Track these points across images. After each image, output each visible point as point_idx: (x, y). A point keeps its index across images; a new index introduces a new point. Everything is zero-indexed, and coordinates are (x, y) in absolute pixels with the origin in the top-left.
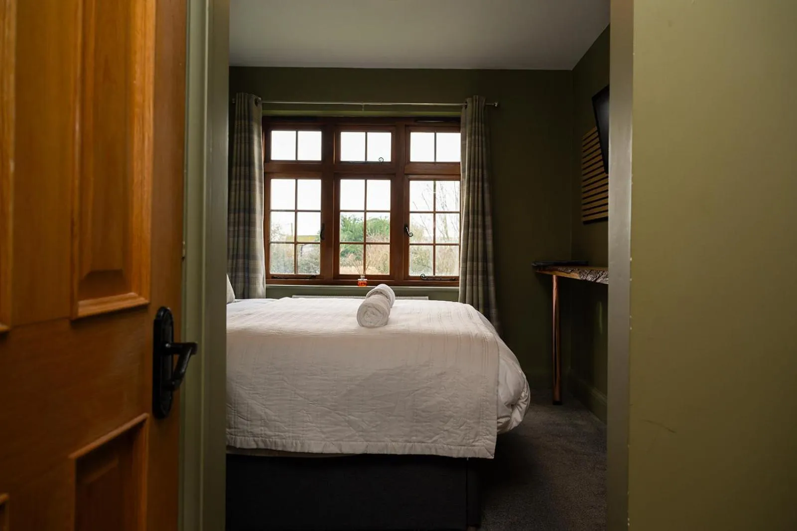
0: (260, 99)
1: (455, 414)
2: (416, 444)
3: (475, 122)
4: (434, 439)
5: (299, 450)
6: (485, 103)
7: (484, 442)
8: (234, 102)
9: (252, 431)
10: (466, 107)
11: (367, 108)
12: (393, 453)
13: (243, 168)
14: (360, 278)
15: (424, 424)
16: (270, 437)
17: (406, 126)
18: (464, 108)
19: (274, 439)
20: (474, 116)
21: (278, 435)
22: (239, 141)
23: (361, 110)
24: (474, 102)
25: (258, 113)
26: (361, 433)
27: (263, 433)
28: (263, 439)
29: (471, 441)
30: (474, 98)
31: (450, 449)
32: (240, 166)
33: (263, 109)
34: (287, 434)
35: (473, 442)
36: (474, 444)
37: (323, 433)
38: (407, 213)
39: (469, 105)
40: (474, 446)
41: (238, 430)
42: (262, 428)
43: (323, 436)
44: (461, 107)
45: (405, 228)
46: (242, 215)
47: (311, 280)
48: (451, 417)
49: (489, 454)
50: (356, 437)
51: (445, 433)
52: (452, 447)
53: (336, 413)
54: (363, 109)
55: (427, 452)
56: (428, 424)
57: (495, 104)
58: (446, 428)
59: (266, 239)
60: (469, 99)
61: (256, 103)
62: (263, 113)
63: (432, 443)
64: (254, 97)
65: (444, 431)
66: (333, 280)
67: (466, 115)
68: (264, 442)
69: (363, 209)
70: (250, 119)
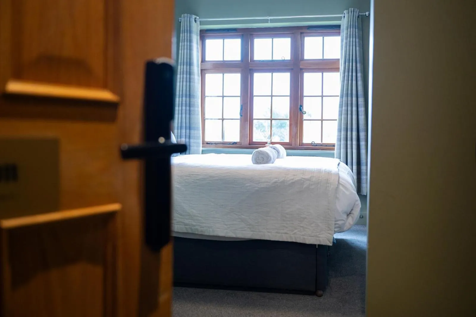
0: (198, 17)
1: (307, 217)
2: (283, 234)
3: (350, 28)
4: (294, 232)
5: (211, 234)
6: (358, 13)
7: (326, 235)
8: (180, 21)
9: (184, 221)
10: (344, 16)
11: (272, 21)
12: (268, 239)
13: (185, 66)
14: (267, 144)
15: (288, 222)
16: (194, 226)
17: (301, 33)
18: (343, 18)
19: (197, 227)
20: (349, 24)
21: (199, 225)
22: (183, 48)
23: (268, 23)
24: (350, 13)
25: (196, 28)
26: (248, 226)
27: (190, 223)
28: (190, 227)
29: (318, 234)
30: (350, 10)
31: (304, 238)
32: (183, 65)
33: (200, 25)
34: (204, 225)
35: (319, 234)
36: (319, 236)
37: (226, 225)
38: (302, 96)
39: (346, 16)
40: (319, 237)
41: (176, 221)
42: (190, 220)
43: (225, 226)
44: (341, 17)
45: (300, 108)
46: (184, 99)
47: (233, 145)
48: (305, 218)
49: (328, 242)
50: (246, 229)
51: (301, 228)
52: (306, 237)
53: (234, 214)
54: (269, 22)
55: (289, 240)
56: (291, 222)
57: (366, 14)
58: (302, 225)
59: (203, 117)
60: (345, 11)
61: (195, 21)
62: (200, 27)
63: (293, 234)
64: (194, 17)
65: (301, 227)
66: (248, 145)
67: (344, 23)
68: (191, 228)
69: (270, 95)
70: (190, 32)
